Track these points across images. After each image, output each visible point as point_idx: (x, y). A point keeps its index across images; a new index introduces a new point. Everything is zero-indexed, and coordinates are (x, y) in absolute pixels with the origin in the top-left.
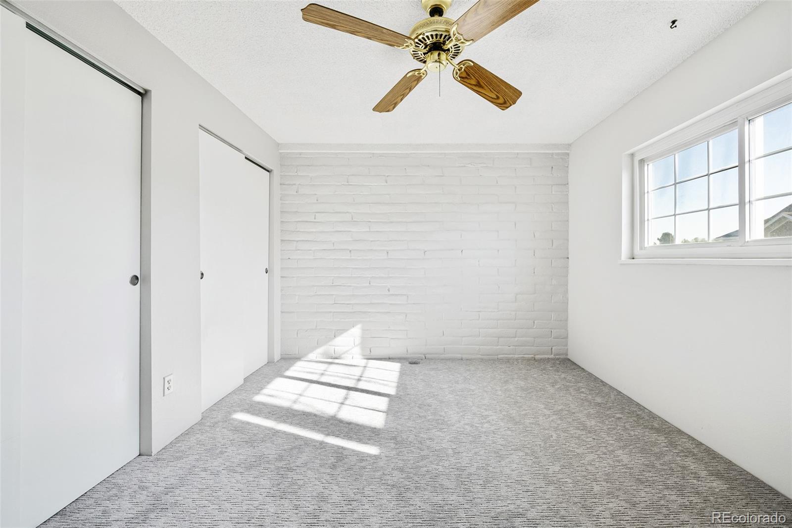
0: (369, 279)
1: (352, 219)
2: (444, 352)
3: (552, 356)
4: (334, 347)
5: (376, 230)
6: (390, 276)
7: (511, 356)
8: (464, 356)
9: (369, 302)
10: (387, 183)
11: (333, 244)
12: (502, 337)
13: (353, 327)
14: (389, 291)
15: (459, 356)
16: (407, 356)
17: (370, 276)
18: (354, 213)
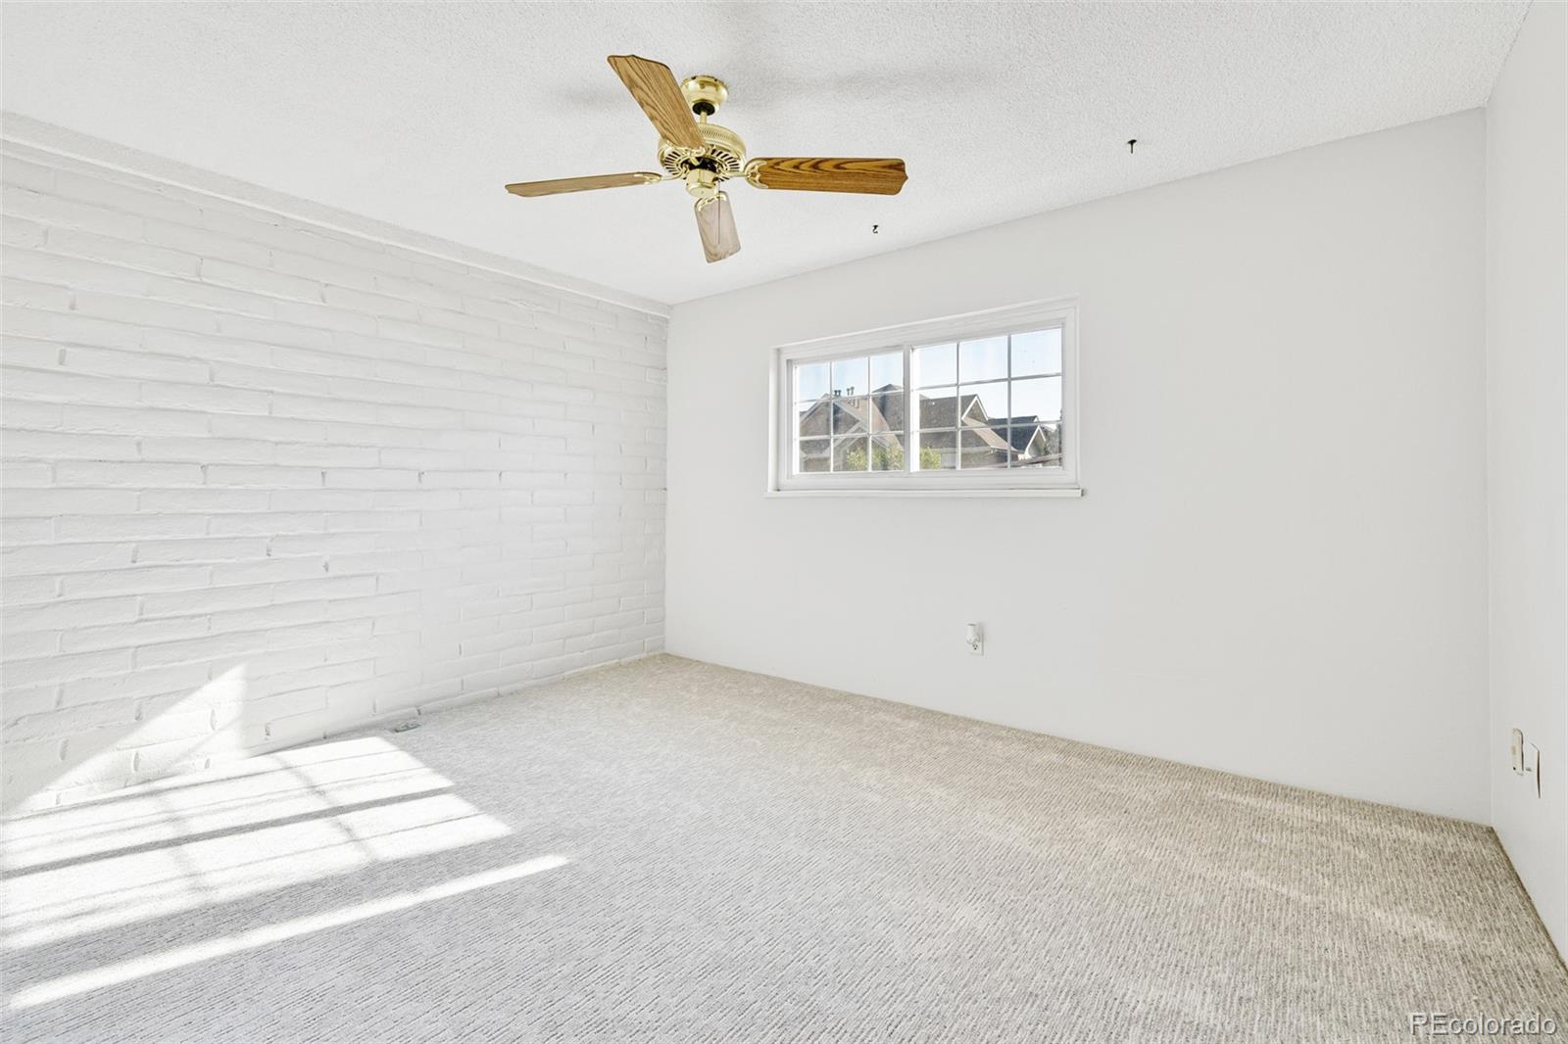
0: (267, 541)
1: (212, 380)
2: (462, 689)
3: (643, 655)
4: (134, 751)
5: (289, 416)
6: (333, 531)
7: (585, 668)
8: (503, 690)
9: (268, 603)
10: (324, 302)
11: (139, 444)
12: (570, 637)
13: (210, 678)
14: (327, 570)
15: (493, 690)
16: (374, 719)
17: (269, 534)
18: (218, 362)
